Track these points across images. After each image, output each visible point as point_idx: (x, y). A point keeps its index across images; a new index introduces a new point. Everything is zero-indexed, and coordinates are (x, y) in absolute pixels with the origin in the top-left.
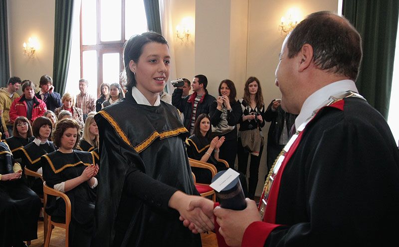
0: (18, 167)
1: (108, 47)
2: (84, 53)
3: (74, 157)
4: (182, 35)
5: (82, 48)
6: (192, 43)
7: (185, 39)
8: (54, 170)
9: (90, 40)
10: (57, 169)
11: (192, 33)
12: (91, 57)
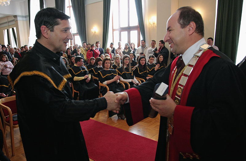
0: (90, 76)
1: (123, 29)
2: (114, 32)
3: (110, 72)
4: (152, 23)
5: (113, 30)
6: (156, 26)
7: (153, 25)
8: (102, 77)
9: (116, 27)
10: (103, 76)
11: (156, 22)
12: (117, 33)
